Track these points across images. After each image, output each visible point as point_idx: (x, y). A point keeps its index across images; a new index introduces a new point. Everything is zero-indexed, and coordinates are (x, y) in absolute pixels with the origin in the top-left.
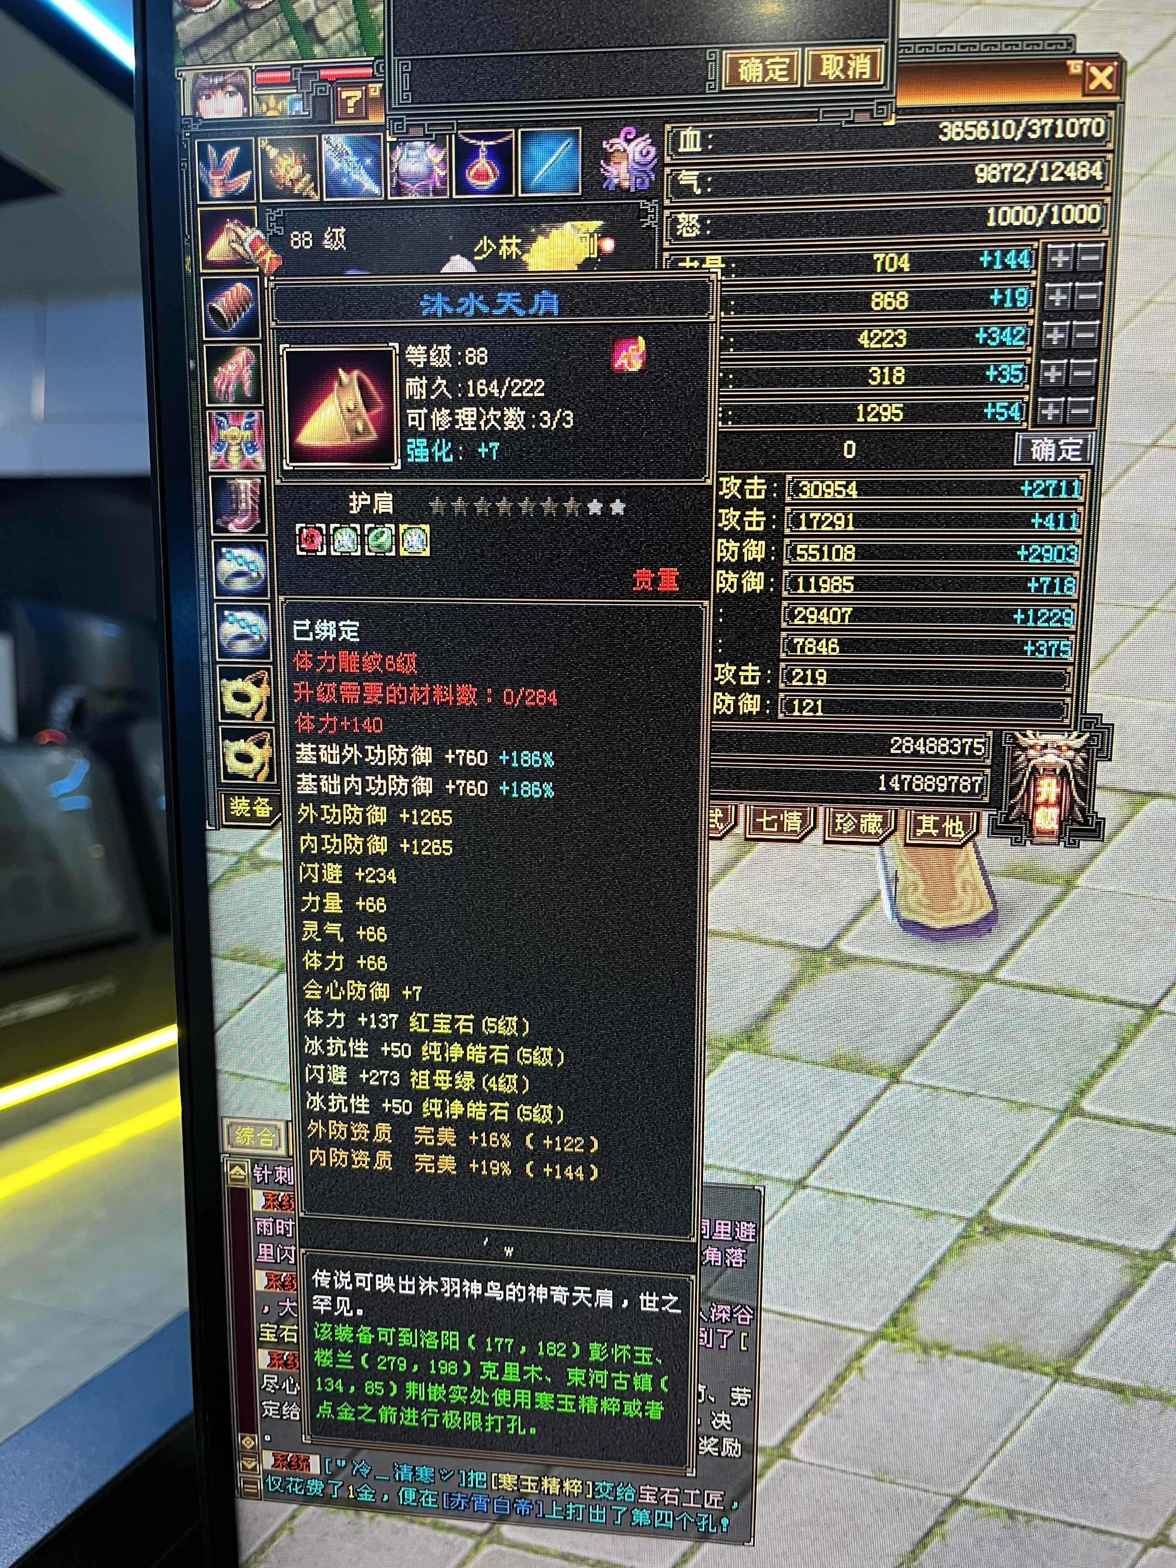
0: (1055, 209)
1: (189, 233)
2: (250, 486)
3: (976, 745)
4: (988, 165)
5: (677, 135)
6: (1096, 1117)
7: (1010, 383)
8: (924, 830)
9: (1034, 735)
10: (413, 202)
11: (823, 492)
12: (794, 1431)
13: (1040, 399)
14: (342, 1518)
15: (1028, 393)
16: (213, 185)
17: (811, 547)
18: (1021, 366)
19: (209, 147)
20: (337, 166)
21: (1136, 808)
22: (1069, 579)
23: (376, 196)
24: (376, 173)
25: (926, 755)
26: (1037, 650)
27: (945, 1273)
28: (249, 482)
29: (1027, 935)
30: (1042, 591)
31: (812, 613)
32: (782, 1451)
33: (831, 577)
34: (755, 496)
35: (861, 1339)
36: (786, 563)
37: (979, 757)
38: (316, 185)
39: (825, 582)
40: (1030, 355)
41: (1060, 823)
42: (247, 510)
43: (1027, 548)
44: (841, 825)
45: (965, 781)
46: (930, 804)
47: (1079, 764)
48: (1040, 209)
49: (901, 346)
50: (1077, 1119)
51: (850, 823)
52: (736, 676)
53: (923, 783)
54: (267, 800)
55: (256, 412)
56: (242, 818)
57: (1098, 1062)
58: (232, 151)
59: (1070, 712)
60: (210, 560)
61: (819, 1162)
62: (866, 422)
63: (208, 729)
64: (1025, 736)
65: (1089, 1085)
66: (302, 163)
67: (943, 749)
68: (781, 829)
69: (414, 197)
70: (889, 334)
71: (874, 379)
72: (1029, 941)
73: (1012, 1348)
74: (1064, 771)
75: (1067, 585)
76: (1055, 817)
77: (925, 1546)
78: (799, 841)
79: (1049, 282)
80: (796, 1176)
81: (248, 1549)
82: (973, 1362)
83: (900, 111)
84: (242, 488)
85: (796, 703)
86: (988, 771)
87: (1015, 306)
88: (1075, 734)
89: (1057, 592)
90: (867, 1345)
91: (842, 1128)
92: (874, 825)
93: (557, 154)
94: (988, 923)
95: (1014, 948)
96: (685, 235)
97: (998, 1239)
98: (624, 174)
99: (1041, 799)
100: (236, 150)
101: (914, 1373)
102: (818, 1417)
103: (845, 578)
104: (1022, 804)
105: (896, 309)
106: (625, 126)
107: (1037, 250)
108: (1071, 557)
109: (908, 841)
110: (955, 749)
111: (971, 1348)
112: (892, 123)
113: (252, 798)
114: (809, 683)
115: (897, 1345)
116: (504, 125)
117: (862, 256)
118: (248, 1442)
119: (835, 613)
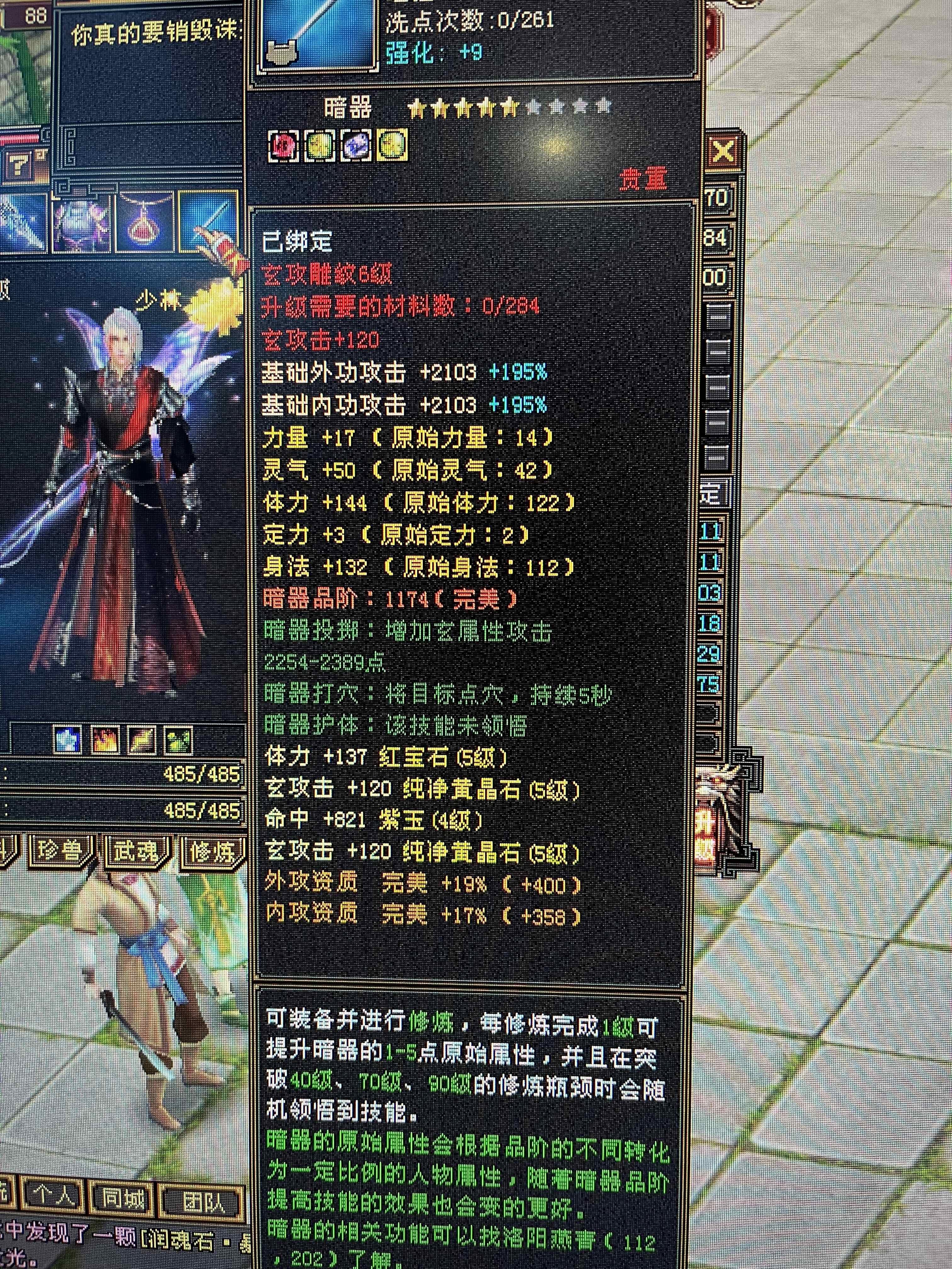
6: (765, 1152)
20: (5, 222)
21: (789, 839)
22: (714, 616)
23: (40, 250)
24: (41, 230)
41: (717, 854)
47: (732, 797)
50: (748, 1154)
57: (765, 1094)
59: (722, 744)
65: (758, 1119)
69: (77, 252)
74: (718, 802)
75: (712, 622)
76: (712, 849)
88: (727, 766)
89: (703, 629)
93: (216, 213)
108: (715, 595)
116: (165, 187)
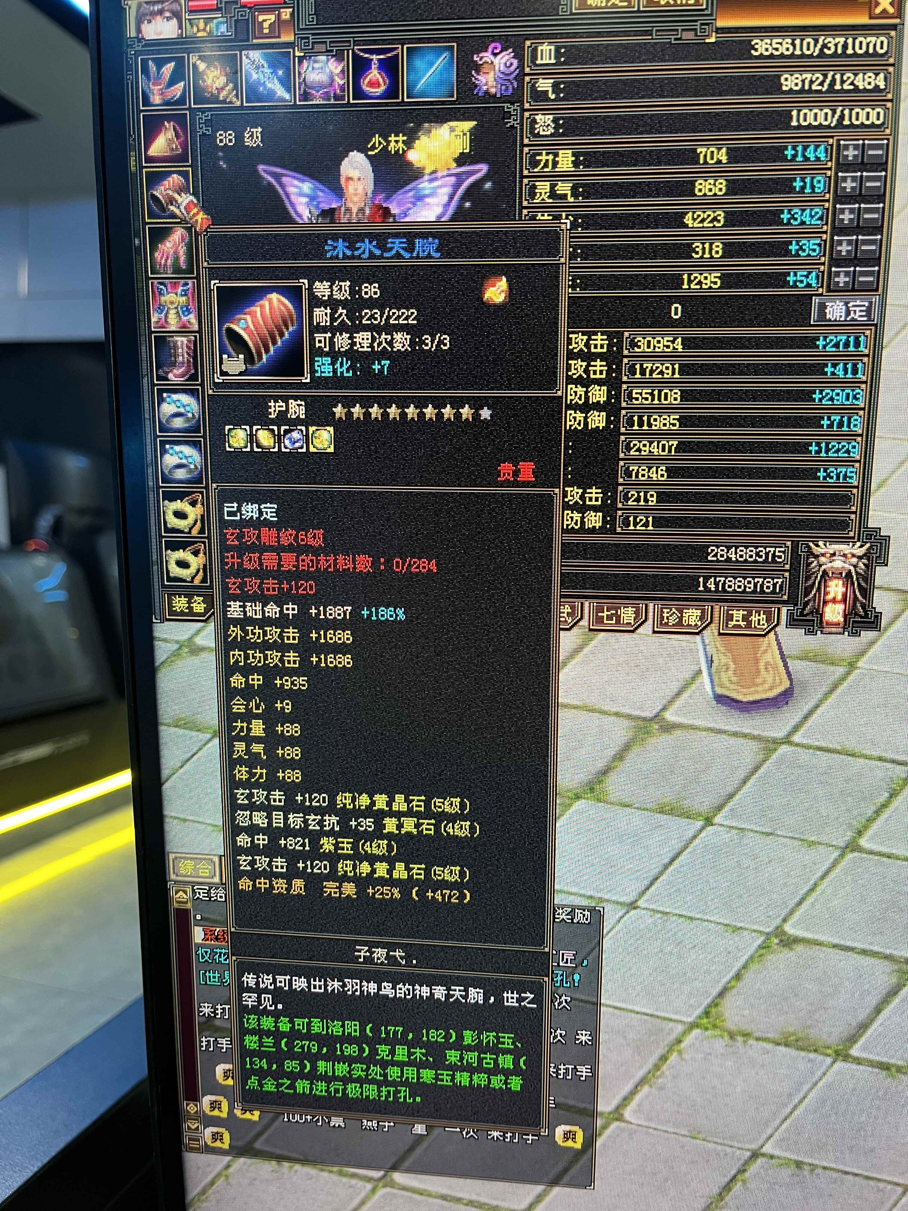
0: (847, 112)
1: (134, 133)
2: (186, 342)
3: (777, 554)
4: (792, 75)
5: (535, 49)
6: (871, 852)
7: (809, 255)
8: (734, 623)
9: (825, 545)
10: (317, 106)
11: (655, 347)
12: (626, 1100)
13: (833, 269)
14: (266, 1168)
15: (823, 264)
16: (153, 94)
17: (644, 391)
18: (818, 242)
19: (150, 62)
20: (255, 76)
22: (856, 417)
23: (287, 101)
24: (286, 83)
25: (737, 561)
26: (829, 475)
27: (748, 976)
28: (184, 340)
29: (817, 707)
30: (833, 427)
31: (645, 446)
32: (616, 1116)
33: (660, 416)
34: (599, 350)
35: (680, 1028)
36: (624, 404)
37: (780, 563)
38: (237, 93)
39: (655, 420)
40: (826, 232)
41: (845, 616)
42: (183, 363)
43: (821, 392)
44: (668, 618)
45: (769, 582)
46: (740, 601)
47: (861, 569)
48: (834, 112)
49: (719, 225)
50: (856, 854)
51: (675, 616)
52: (582, 497)
53: (734, 584)
54: (202, 598)
55: (190, 281)
56: (182, 613)
57: (874, 808)
58: (169, 65)
59: (855, 525)
60: (153, 403)
61: (648, 888)
62: (690, 288)
63: (154, 540)
64: (817, 546)
65: (866, 827)
66: (226, 75)
67: (751, 556)
68: (618, 622)
69: (318, 102)
70: (709, 216)
71: (697, 253)
72: (819, 711)
73: (800, 1035)
74: (849, 573)
75: (853, 422)
76: (841, 612)
77: (730, 1190)
78: (632, 631)
79: (841, 172)
80: (628, 899)
81: (193, 1191)
82: (770, 1046)
83: (719, 30)
84: (179, 344)
85: (631, 519)
86: (787, 574)
87: (813, 191)
88: (858, 544)
89: (845, 428)
90: (684, 1033)
91: (666, 860)
92: (694, 618)
93: (436, 65)
94: (786, 696)
95: (806, 717)
96: (542, 133)
97: (791, 949)
98: (492, 82)
99: (829, 597)
100: (173, 64)
101: (722, 1055)
102: (646, 1089)
103: (672, 417)
104: (815, 601)
105: (715, 195)
106: (492, 42)
107: (832, 145)
108: (857, 399)
109: (721, 631)
110: (761, 557)
111: (769, 1035)
112: (713, 40)
113: (190, 597)
114: (642, 503)
115: (709, 1032)
116: (392, 42)
117: (688, 150)
118: (191, 1108)
119: (664, 445)
